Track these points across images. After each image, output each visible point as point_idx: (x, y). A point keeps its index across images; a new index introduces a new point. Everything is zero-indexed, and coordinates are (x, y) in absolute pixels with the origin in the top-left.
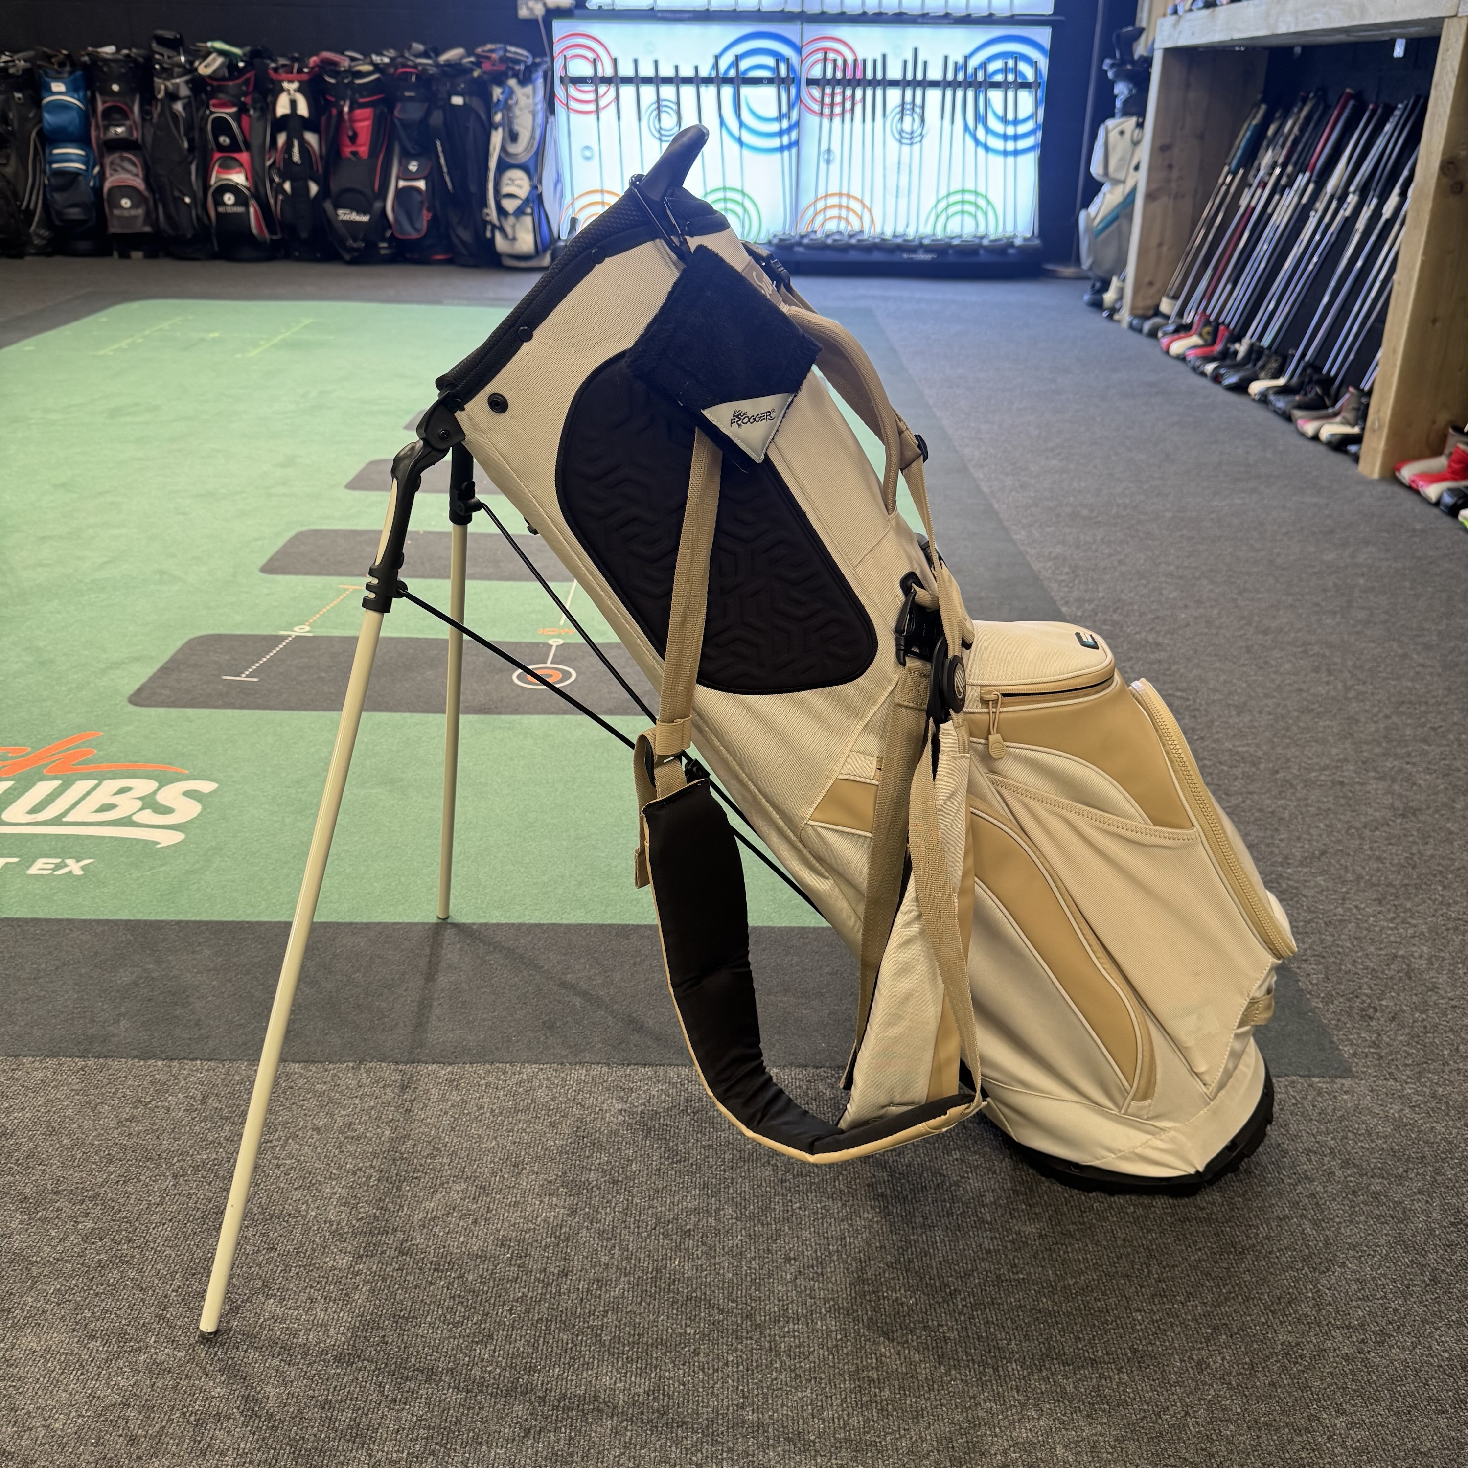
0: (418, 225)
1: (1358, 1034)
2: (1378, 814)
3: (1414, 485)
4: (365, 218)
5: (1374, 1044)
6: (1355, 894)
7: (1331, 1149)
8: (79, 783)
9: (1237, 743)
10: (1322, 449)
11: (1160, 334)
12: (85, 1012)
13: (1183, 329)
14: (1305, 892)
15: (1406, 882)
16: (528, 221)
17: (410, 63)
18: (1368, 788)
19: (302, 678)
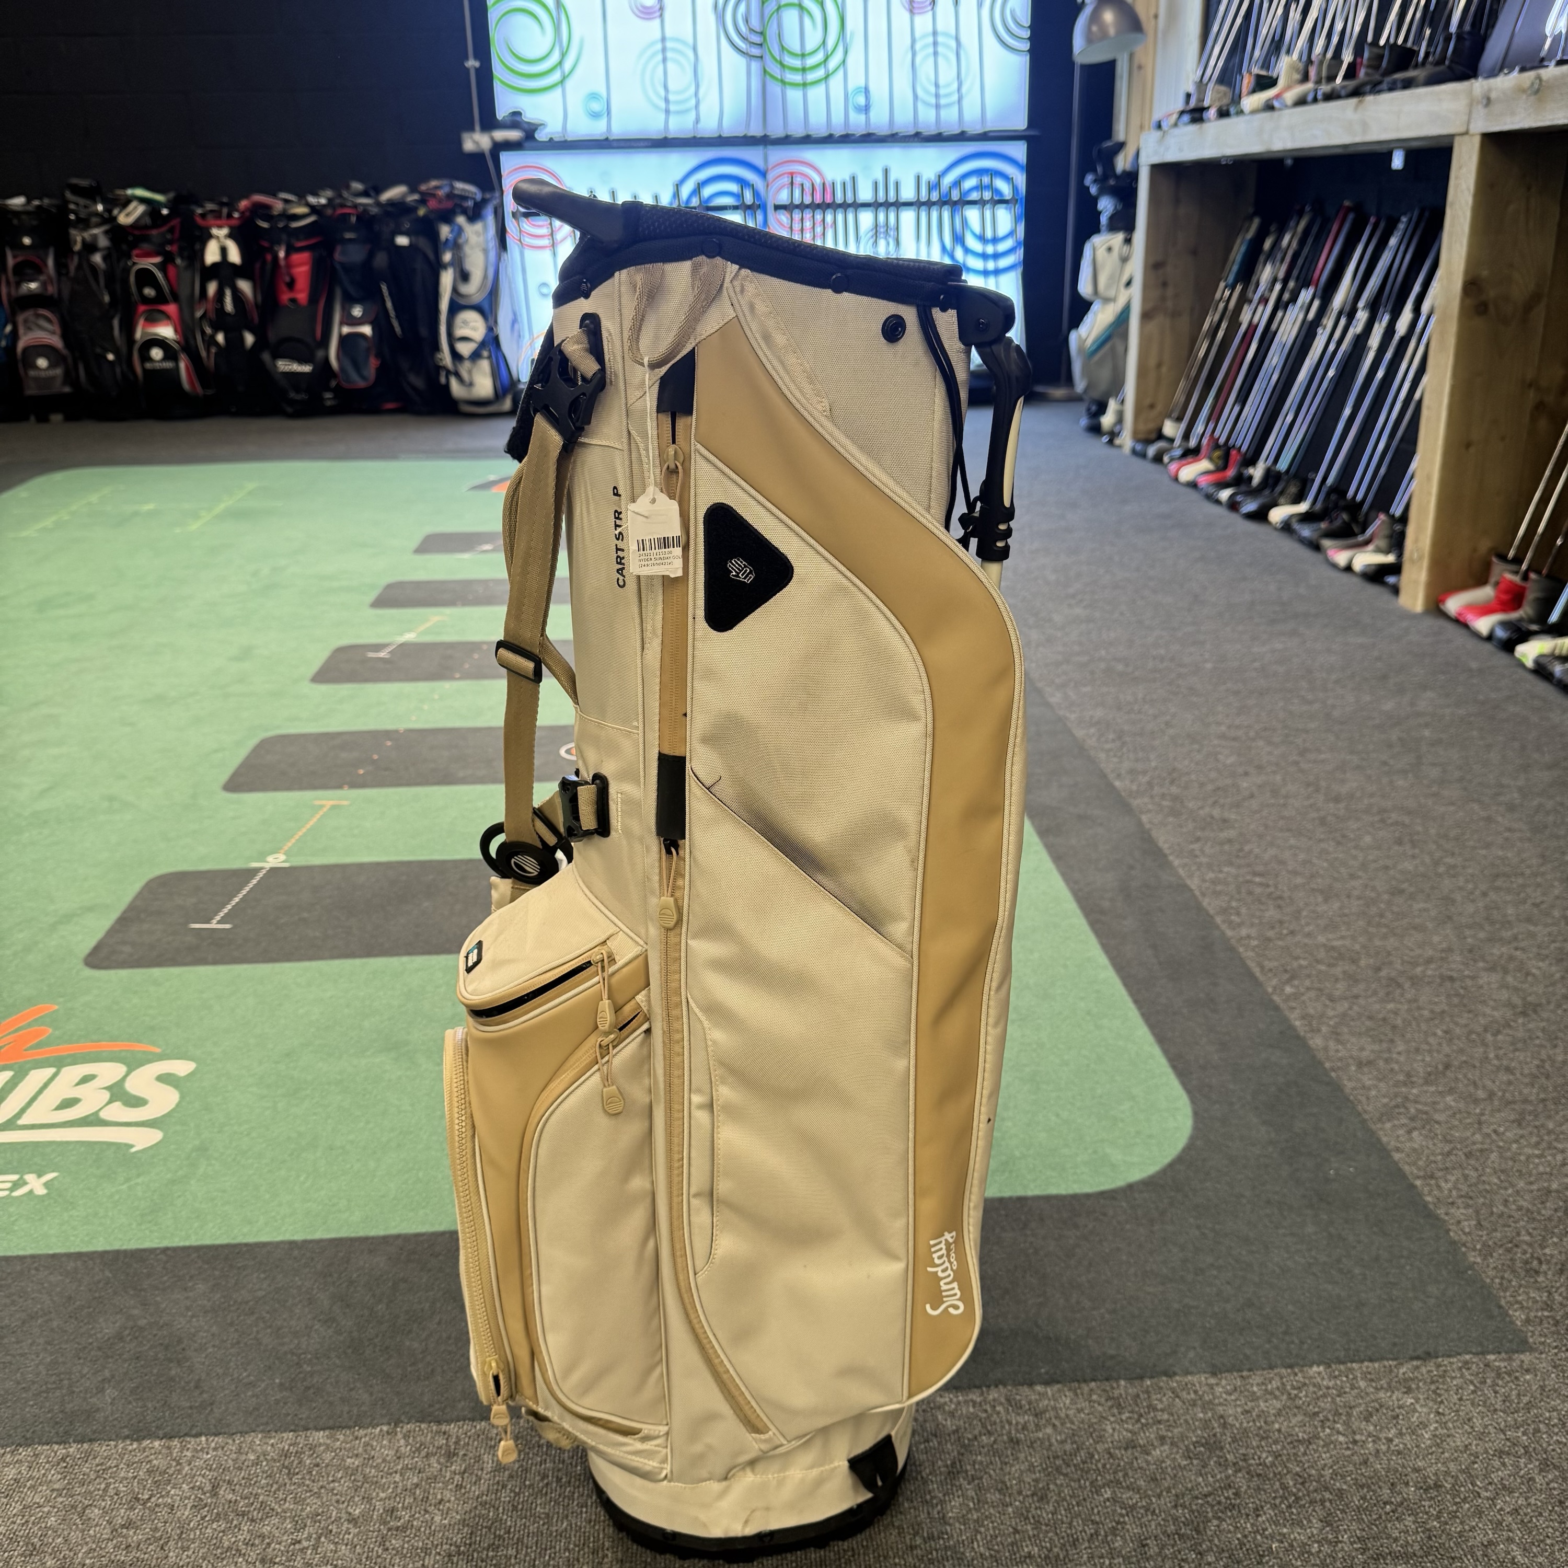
0: (365, 373)
1: (1527, 1294)
2: (1496, 1013)
3: (1461, 619)
4: (307, 368)
5: (1548, 1306)
6: (1492, 1116)
7: (1525, 1447)
8: (33, 1073)
9: (1330, 936)
10: (1356, 581)
11: (1166, 459)
12: (61, 1380)
13: (1191, 454)
14: (1437, 1117)
15: (1542, 1096)
16: (485, 365)
17: (349, 204)
18: (1481, 982)
19: (282, 921)
